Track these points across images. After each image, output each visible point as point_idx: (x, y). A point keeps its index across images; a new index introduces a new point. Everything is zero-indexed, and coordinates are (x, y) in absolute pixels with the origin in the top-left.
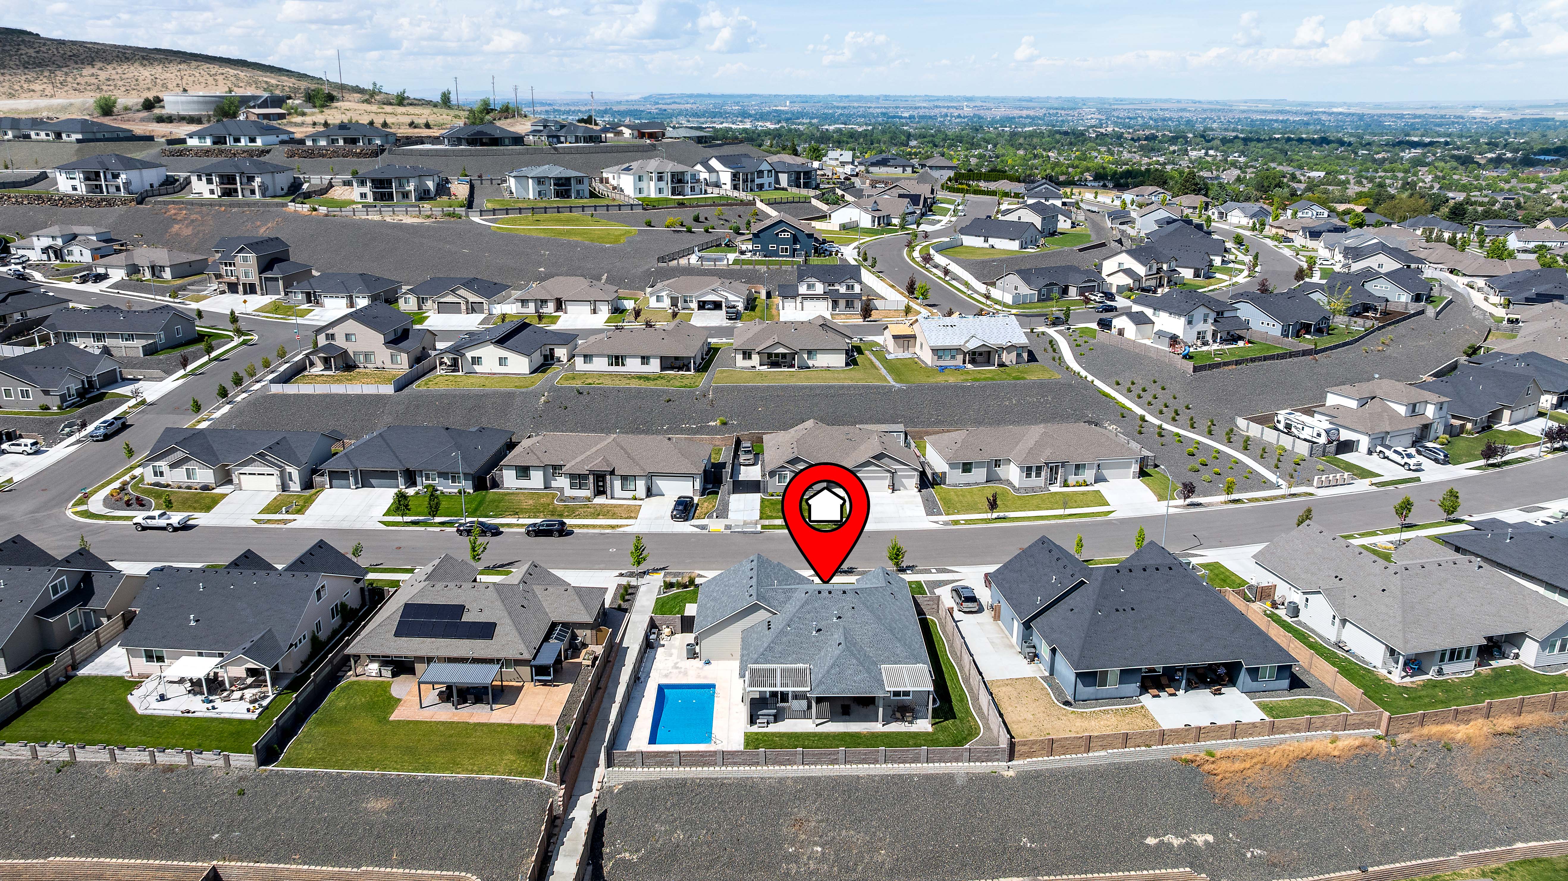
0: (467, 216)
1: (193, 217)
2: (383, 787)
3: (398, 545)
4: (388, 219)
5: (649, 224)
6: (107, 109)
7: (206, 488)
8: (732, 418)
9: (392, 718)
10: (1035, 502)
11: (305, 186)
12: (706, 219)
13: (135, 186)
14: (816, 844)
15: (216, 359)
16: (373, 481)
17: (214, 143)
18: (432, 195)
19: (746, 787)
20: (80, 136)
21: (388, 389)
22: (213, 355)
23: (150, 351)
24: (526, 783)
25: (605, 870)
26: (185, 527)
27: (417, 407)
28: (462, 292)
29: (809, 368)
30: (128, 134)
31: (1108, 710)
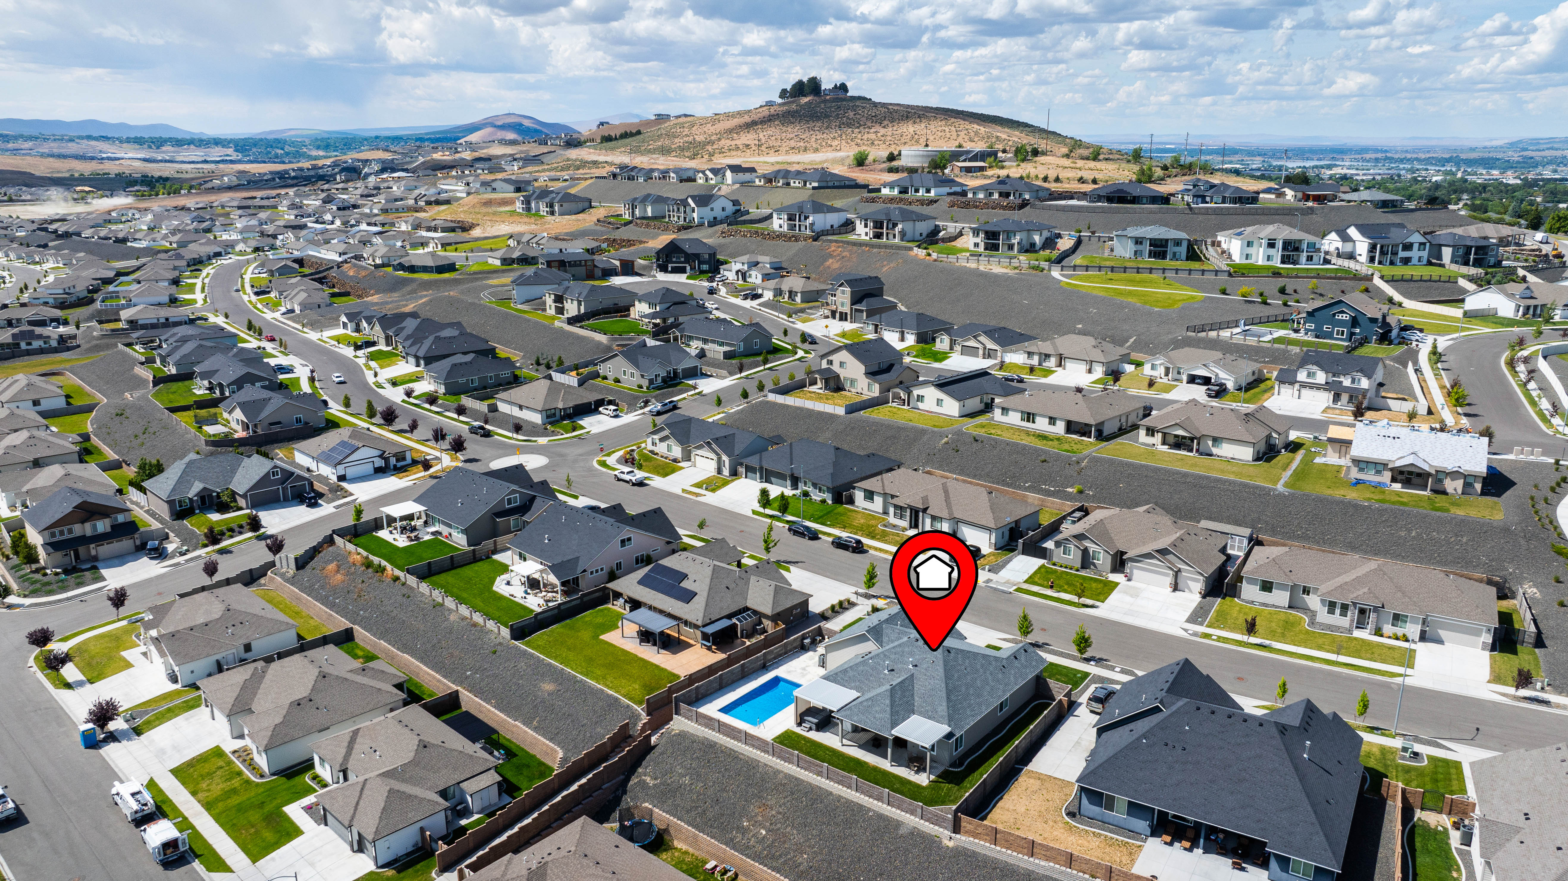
0: (1050, 270)
1: (844, 254)
2: (559, 677)
3: (743, 528)
4: (982, 268)
5: (1224, 292)
6: (861, 162)
7: (675, 460)
8: (1090, 488)
9: (602, 637)
10: (1320, 641)
11: (941, 234)
12: (1295, 291)
13: (817, 228)
14: (763, 828)
15: (769, 369)
16: (773, 479)
17: (900, 192)
18: (1037, 248)
19: (752, 765)
20: (816, 184)
21: (841, 411)
22: (767, 366)
23: (728, 356)
24: (628, 706)
25: (631, 783)
26: (641, 484)
27: (853, 428)
28: (983, 338)
29: (1211, 455)
30: (853, 183)
31: (1100, 835)
